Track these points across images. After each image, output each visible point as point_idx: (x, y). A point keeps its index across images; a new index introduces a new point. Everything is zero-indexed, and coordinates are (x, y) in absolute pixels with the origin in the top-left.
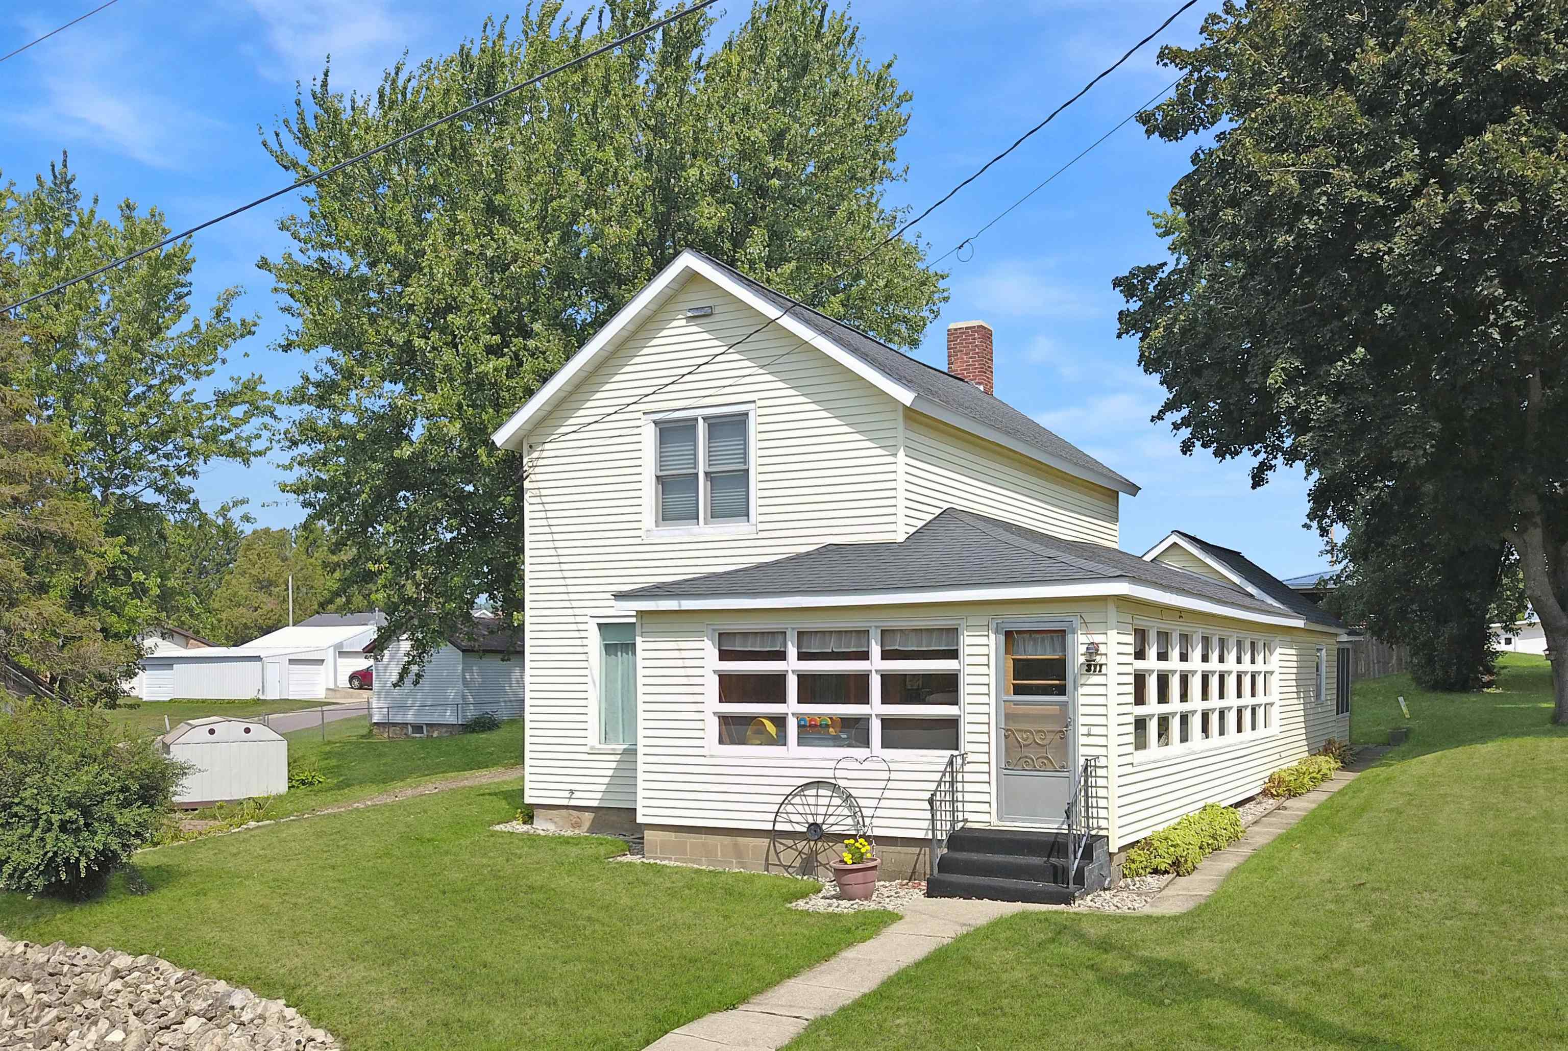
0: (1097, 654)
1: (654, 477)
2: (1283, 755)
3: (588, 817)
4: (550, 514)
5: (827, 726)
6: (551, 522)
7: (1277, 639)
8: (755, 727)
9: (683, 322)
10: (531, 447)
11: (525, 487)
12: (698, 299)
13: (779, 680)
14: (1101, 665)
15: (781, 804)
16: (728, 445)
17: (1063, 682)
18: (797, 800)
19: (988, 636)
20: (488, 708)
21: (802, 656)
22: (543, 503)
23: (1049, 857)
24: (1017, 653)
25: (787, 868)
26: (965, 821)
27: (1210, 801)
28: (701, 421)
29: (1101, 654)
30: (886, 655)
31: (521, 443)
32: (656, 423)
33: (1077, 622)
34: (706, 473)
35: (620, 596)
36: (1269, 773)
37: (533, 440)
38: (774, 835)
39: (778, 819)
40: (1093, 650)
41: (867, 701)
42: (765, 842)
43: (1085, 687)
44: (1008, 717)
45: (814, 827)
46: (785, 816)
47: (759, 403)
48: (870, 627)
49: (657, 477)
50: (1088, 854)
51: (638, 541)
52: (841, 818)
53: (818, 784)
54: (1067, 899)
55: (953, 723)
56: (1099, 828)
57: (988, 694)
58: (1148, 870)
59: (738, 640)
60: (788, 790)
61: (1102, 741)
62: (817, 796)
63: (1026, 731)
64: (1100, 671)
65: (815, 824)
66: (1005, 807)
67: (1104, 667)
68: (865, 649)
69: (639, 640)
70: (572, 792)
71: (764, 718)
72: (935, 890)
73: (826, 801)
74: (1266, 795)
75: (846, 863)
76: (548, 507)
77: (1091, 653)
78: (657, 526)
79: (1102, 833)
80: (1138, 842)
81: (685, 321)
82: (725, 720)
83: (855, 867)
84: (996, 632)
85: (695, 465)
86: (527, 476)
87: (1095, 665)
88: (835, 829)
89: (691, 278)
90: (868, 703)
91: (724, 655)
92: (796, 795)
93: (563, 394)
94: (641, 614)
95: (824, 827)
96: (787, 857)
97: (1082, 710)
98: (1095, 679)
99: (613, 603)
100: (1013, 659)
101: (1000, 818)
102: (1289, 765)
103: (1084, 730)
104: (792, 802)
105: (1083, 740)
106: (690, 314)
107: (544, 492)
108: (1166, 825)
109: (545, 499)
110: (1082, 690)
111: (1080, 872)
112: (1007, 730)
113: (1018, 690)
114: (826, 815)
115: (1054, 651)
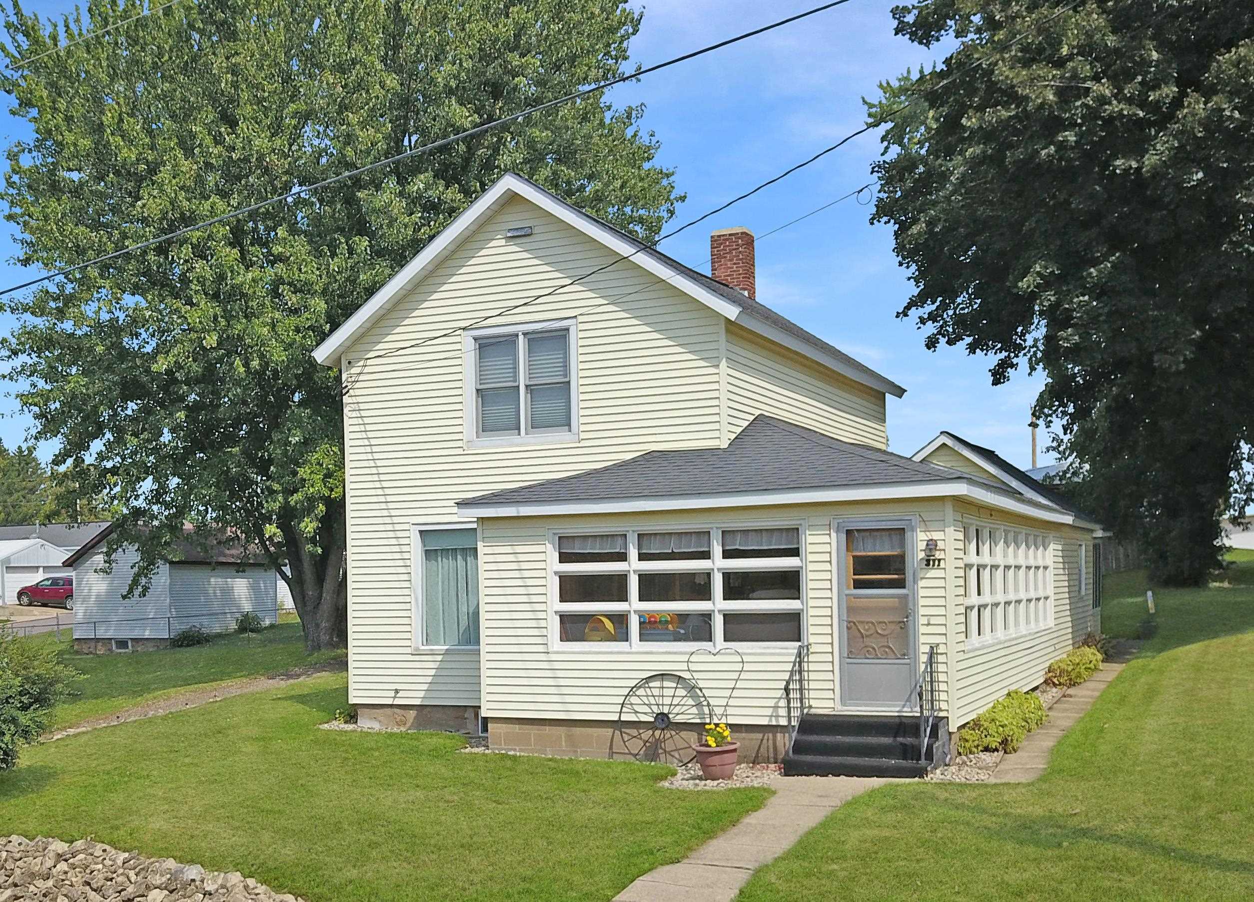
0: (936, 550)
1: (474, 391)
2: (1057, 647)
3: (412, 713)
4: (368, 428)
5: (667, 622)
6: (370, 435)
7: (1051, 536)
8: (593, 625)
9: (503, 242)
10: (349, 363)
11: (344, 401)
12: (515, 219)
13: (621, 580)
14: (939, 560)
15: (627, 696)
16: (548, 358)
17: (902, 576)
18: (641, 692)
19: (830, 535)
20: (195, 622)
21: (642, 557)
22: (361, 417)
23: (895, 737)
24: (856, 550)
25: (635, 755)
26: (810, 707)
27: (1013, 688)
28: (521, 337)
29: (940, 550)
30: (728, 554)
31: (339, 360)
32: (475, 339)
33: (915, 520)
34: (527, 386)
35: (463, 504)
36: (1047, 664)
37: (351, 356)
38: (618, 725)
39: (624, 710)
40: (931, 546)
41: (708, 598)
42: (609, 732)
43: (924, 581)
44: (851, 610)
45: (662, 717)
46: (629, 706)
47: (580, 319)
48: (712, 528)
49: (478, 390)
50: (934, 734)
51: (460, 451)
52: (685, 708)
53: (662, 676)
54: (920, 773)
55: (795, 618)
56: (940, 710)
57: (831, 589)
58: (980, 748)
59: (577, 543)
60: (633, 683)
61: (942, 630)
62: (663, 688)
63: (868, 623)
64: (939, 565)
65: (662, 714)
66: (848, 693)
67: (942, 562)
68: (707, 549)
69: (480, 545)
70: (397, 691)
71: (601, 615)
72: (790, 769)
73: (671, 692)
74: (1048, 684)
75: (710, 746)
76: (366, 420)
77: (931, 549)
78: (477, 437)
79: (942, 714)
80: (968, 723)
81: (504, 241)
82: (564, 618)
83: (719, 749)
84: (838, 531)
85: (515, 378)
86: (348, 392)
87: (934, 561)
88: (680, 719)
89: (512, 199)
90: (710, 600)
91: (564, 558)
92: (640, 687)
93: (382, 312)
94: (481, 520)
95: (671, 716)
96: (636, 746)
97: (922, 602)
98: (932, 573)
99: (455, 510)
100: (854, 557)
101: (843, 703)
102: (1061, 657)
103: (923, 620)
104: (637, 693)
105: (923, 630)
106: (509, 235)
107: (362, 406)
108: (985, 709)
109: (363, 413)
110: (922, 583)
111: (930, 748)
112: (850, 622)
113: (858, 585)
114: (671, 705)
115: (893, 548)
